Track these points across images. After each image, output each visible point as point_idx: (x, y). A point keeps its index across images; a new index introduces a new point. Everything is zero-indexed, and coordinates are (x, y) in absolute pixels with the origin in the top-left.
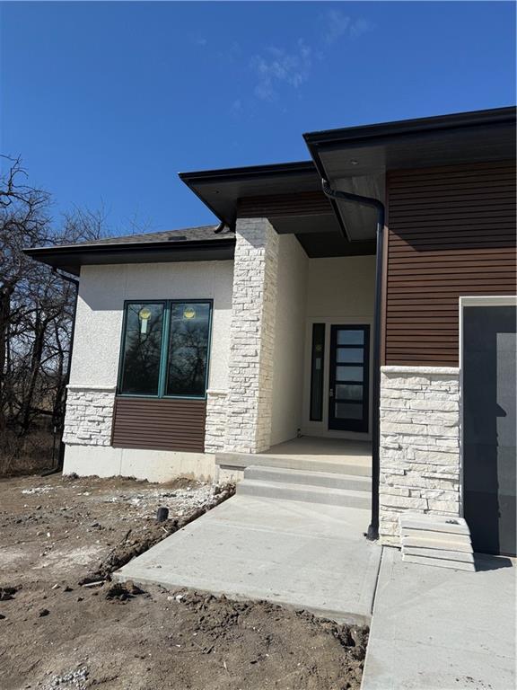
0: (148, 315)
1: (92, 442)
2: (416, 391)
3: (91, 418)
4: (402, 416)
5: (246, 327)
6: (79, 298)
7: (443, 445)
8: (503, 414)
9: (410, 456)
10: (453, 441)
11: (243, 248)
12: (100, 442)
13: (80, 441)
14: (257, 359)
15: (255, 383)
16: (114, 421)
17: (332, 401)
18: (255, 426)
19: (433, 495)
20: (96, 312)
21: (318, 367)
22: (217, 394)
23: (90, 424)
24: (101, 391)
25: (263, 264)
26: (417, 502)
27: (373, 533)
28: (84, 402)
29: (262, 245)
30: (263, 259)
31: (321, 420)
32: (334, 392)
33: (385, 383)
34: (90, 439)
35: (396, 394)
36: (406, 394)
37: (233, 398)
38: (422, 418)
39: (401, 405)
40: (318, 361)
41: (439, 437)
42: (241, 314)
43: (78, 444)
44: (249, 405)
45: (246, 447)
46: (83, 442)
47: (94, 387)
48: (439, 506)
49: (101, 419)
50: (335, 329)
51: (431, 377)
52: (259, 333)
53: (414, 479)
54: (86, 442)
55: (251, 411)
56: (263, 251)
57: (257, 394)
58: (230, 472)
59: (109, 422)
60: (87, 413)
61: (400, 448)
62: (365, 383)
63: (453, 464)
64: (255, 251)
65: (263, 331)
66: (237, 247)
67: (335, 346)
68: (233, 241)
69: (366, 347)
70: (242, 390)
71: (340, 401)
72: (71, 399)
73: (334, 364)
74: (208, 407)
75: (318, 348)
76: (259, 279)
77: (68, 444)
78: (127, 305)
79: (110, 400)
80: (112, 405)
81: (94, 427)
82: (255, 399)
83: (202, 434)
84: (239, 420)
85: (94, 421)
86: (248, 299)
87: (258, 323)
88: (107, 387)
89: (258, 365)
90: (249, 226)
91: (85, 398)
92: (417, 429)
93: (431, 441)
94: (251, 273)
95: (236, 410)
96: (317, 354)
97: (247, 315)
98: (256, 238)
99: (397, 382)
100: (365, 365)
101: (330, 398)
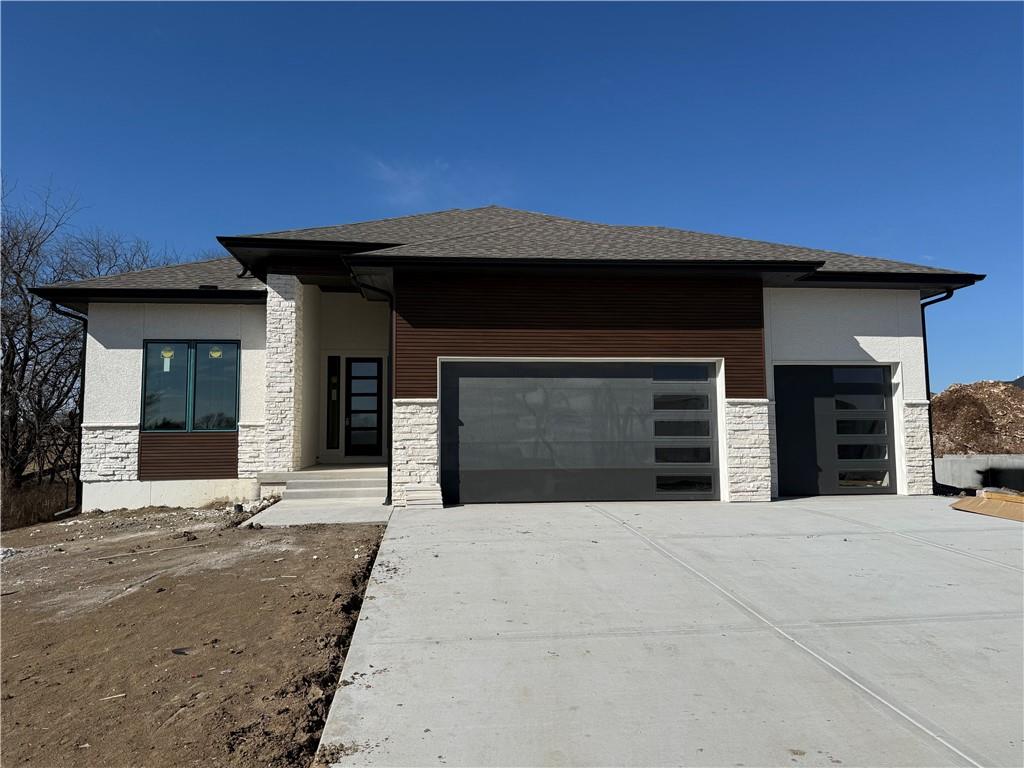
0: (170, 354)
1: (116, 478)
2: (413, 413)
3: (113, 455)
4: (406, 429)
5: (280, 367)
6: (89, 336)
7: (429, 444)
8: (462, 424)
9: (410, 452)
10: (434, 441)
11: (273, 299)
12: (126, 477)
13: (101, 478)
14: (292, 395)
15: (291, 414)
16: (140, 457)
17: (349, 429)
18: (292, 450)
19: (423, 473)
20: (111, 351)
21: (334, 398)
22: (249, 426)
23: (112, 460)
24: (122, 428)
25: (294, 315)
26: (414, 478)
27: (389, 501)
28: (103, 440)
29: (293, 299)
30: (293, 310)
31: (338, 448)
32: (350, 420)
33: (396, 410)
34: (114, 475)
35: (402, 416)
36: (408, 416)
37: (271, 428)
38: (417, 429)
39: (405, 423)
40: (334, 392)
41: (426, 440)
42: (276, 356)
43: (99, 481)
44: (285, 433)
45: (284, 467)
46: (105, 478)
47: (115, 425)
48: (427, 479)
49: (125, 455)
50: (349, 361)
51: (422, 405)
52: (293, 372)
53: (413, 465)
54: (108, 478)
55: (288, 438)
56: (294, 304)
57: (293, 423)
58: (271, 488)
59: (134, 458)
60: (107, 450)
61: (404, 448)
62: (379, 412)
63: (434, 454)
64: (286, 304)
65: (296, 371)
66: (268, 299)
67: (349, 378)
68: (265, 293)
69: (379, 378)
70: (279, 420)
71: (355, 429)
72: (86, 437)
73: (349, 395)
74: (240, 438)
75: (334, 380)
76: (290, 328)
77: (86, 481)
78: (146, 345)
79: (134, 436)
80: (137, 441)
81: (117, 464)
82: (291, 428)
83: (235, 462)
84: (277, 445)
85: (117, 458)
86: (281, 344)
87: (292, 365)
88: (130, 425)
89: (292, 400)
90: (280, 281)
91: (102, 437)
92: (414, 436)
93: (422, 442)
94: (283, 322)
95: (274, 437)
96: (333, 386)
97: (280, 358)
98: (286, 293)
99: (403, 409)
100: (379, 394)
101: (346, 427)
